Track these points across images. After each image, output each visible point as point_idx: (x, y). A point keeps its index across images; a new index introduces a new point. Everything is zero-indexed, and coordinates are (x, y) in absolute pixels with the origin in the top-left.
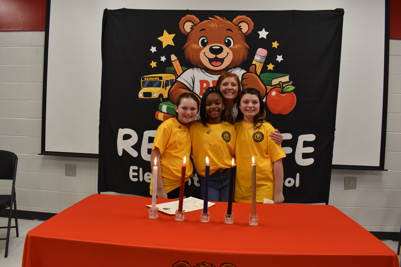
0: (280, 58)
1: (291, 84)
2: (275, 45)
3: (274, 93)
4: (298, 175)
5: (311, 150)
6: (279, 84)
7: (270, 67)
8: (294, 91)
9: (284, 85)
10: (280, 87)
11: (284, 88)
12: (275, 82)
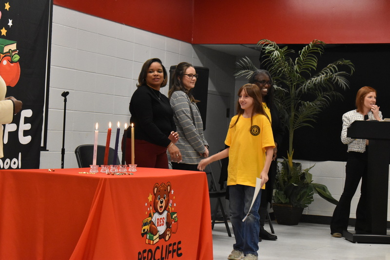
0: (10, 23)
1: (17, 53)
2: (7, 6)
3: (5, 62)
4: (20, 154)
5: (28, 127)
6: (9, 52)
7: (4, 32)
8: (19, 61)
9: (13, 54)
10: (10, 56)
11: (13, 56)
12: (6, 49)
